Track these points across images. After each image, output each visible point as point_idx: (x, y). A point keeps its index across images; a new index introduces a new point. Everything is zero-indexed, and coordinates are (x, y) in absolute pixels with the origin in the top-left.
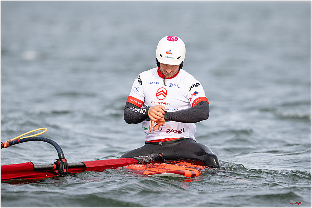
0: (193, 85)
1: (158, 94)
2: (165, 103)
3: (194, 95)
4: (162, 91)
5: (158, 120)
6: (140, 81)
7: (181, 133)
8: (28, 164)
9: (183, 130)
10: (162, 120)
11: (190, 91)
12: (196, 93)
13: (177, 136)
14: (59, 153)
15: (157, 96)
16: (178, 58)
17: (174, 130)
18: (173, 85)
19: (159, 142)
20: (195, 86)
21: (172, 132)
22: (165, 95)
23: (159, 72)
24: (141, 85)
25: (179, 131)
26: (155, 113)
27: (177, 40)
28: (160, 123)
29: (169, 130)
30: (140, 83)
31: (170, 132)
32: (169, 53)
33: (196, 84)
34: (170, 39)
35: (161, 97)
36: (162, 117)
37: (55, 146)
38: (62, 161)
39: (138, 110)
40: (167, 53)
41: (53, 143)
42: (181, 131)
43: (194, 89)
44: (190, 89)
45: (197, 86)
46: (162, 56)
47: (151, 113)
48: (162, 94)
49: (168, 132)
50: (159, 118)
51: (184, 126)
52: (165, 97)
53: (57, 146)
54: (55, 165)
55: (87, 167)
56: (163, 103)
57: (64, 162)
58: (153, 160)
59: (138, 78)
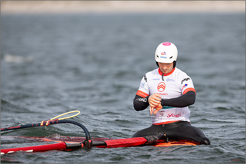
0: (184, 79)
1: (159, 87)
2: (164, 94)
3: (184, 87)
4: (162, 85)
5: (156, 106)
6: (146, 79)
7: (179, 117)
8: (62, 144)
9: (180, 114)
10: (159, 106)
11: (182, 84)
12: (186, 85)
13: (175, 119)
14: (87, 135)
15: (158, 89)
16: (170, 58)
17: (173, 115)
18: (170, 80)
19: (162, 125)
20: (186, 79)
21: (171, 117)
22: (164, 88)
23: (160, 71)
24: (146, 81)
25: (176, 115)
26: (153, 101)
27: (170, 45)
28: (158, 108)
29: (169, 115)
30: (145, 80)
31: (170, 116)
32: (163, 54)
33: (187, 78)
34: (165, 44)
35: (161, 89)
36: (159, 104)
37: (84, 129)
38: (88, 142)
39: (141, 99)
40: (162, 54)
41: (83, 127)
42: (178, 115)
43: (185, 82)
44: (182, 83)
45: (188, 80)
46: (158, 57)
47: (151, 102)
48: (162, 87)
49: (168, 117)
50: (156, 104)
51: (180, 111)
52: (164, 89)
53: (86, 130)
54: (82, 144)
55: (107, 145)
56: (162, 94)
57: (90, 143)
58: (159, 139)
59: (144, 77)
